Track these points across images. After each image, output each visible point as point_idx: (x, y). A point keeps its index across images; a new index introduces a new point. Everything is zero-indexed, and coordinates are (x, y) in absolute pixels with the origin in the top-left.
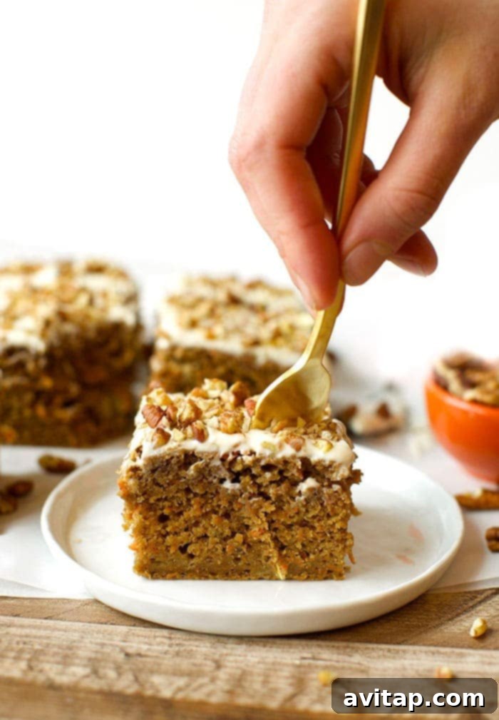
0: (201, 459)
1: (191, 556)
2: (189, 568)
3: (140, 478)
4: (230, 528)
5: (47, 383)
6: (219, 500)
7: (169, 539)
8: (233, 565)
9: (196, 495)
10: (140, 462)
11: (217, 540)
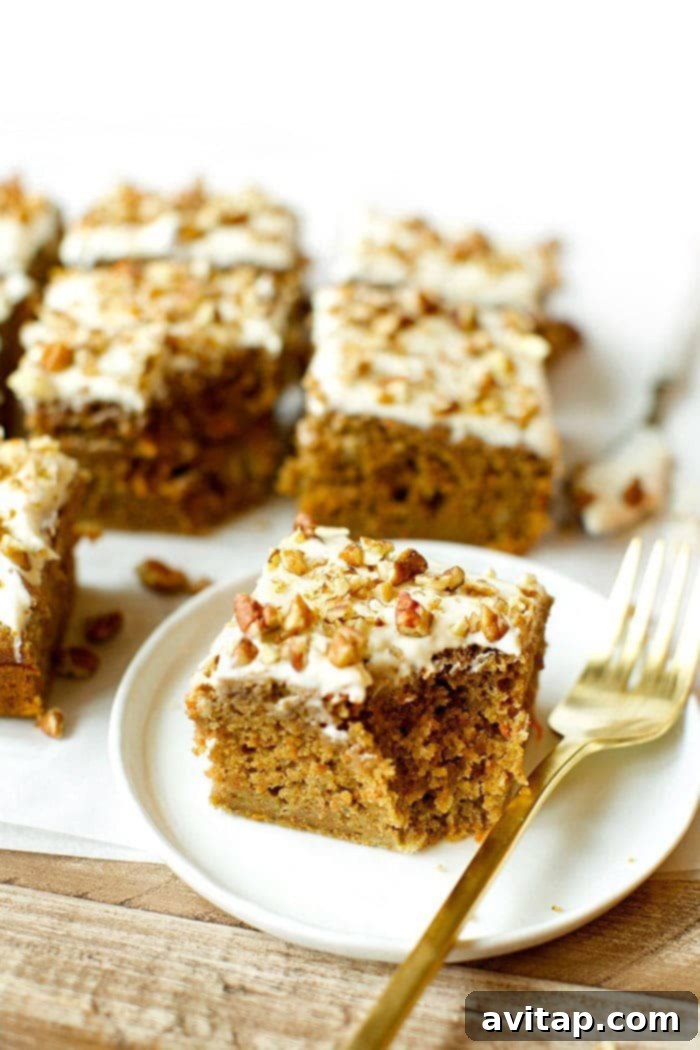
0: (295, 694)
1: (284, 801)
2: (281, 813)
3: (214, 700)
4: (335, 782)
5: (147, 450)
6: (320, 746)
7: (254, 777)
8: (339, 822)
9: (288, 734)
10: (214, 682)
11: (318, 790)
